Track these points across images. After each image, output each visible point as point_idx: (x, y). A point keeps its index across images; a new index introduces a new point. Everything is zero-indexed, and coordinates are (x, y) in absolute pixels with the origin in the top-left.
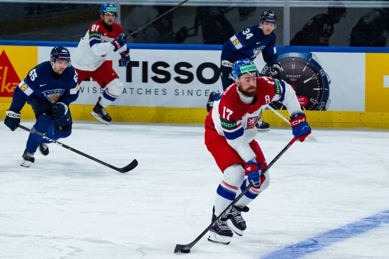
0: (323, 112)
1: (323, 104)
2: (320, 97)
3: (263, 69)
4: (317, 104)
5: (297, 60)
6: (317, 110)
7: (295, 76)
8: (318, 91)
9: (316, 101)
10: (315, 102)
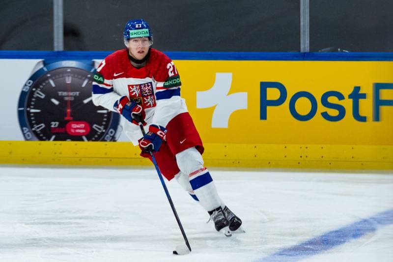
0: (112, 143)
1: (111, 132)
2: (108, 122)
3: (26, 85)
4: (103, 133)
5: (74, 72)
6: (104, 140)
7: (71, 94)
8: (104, 114)
9: (102, 128)
10: (100, 129)
